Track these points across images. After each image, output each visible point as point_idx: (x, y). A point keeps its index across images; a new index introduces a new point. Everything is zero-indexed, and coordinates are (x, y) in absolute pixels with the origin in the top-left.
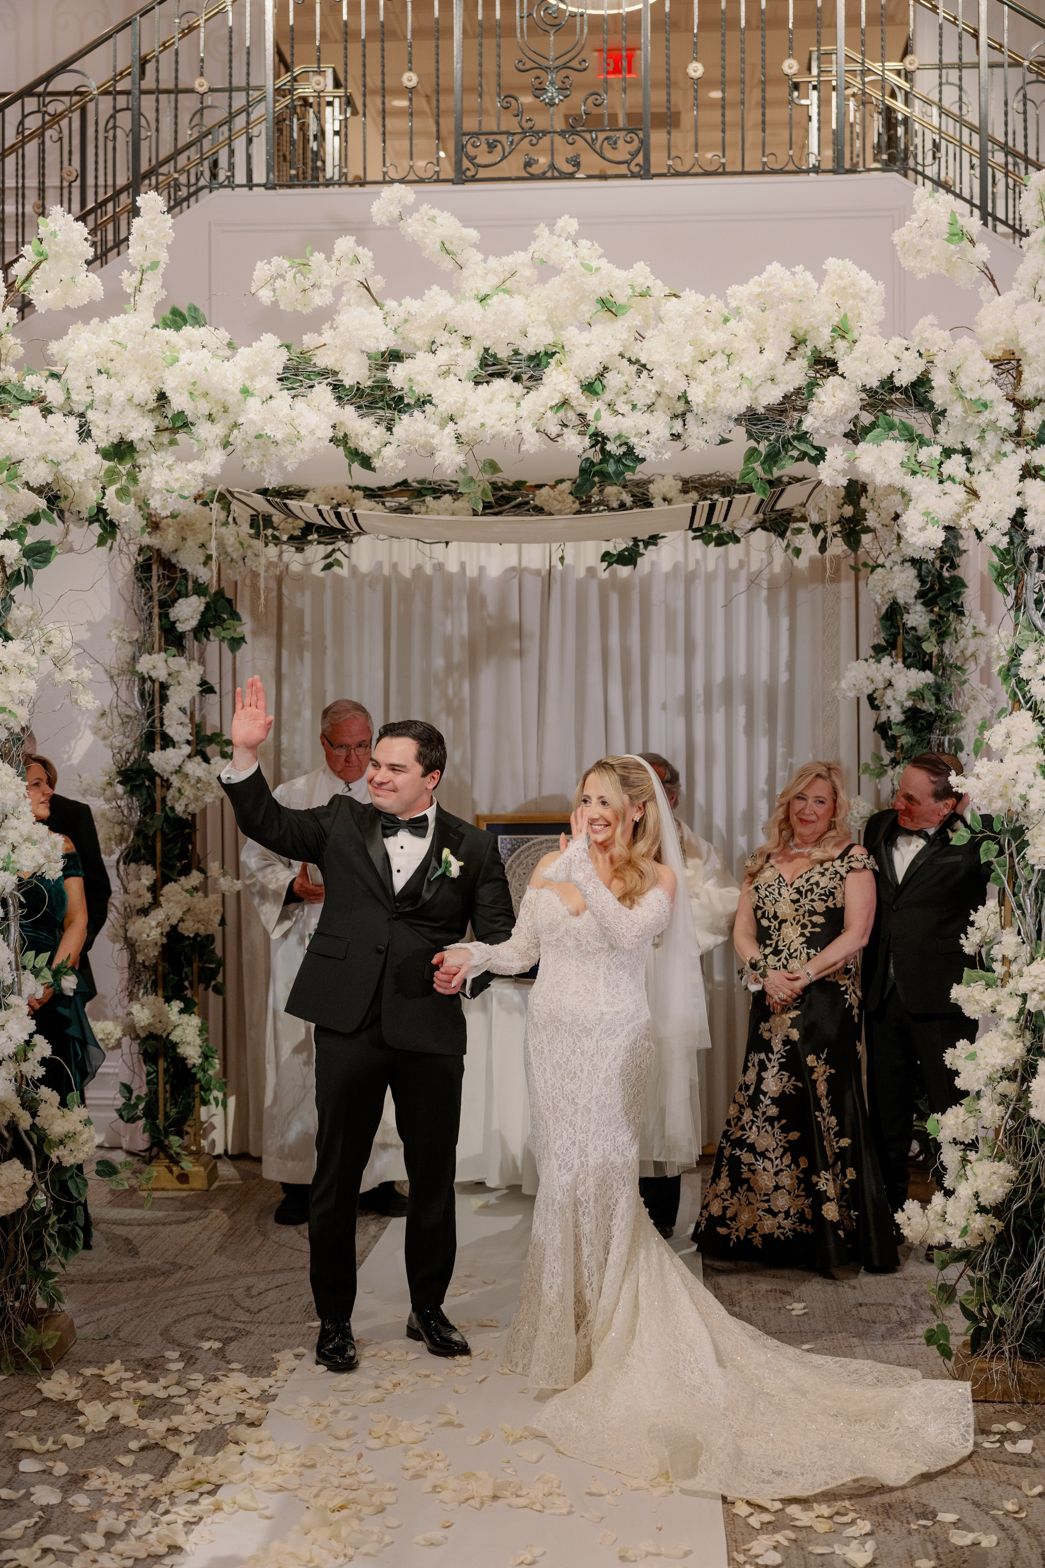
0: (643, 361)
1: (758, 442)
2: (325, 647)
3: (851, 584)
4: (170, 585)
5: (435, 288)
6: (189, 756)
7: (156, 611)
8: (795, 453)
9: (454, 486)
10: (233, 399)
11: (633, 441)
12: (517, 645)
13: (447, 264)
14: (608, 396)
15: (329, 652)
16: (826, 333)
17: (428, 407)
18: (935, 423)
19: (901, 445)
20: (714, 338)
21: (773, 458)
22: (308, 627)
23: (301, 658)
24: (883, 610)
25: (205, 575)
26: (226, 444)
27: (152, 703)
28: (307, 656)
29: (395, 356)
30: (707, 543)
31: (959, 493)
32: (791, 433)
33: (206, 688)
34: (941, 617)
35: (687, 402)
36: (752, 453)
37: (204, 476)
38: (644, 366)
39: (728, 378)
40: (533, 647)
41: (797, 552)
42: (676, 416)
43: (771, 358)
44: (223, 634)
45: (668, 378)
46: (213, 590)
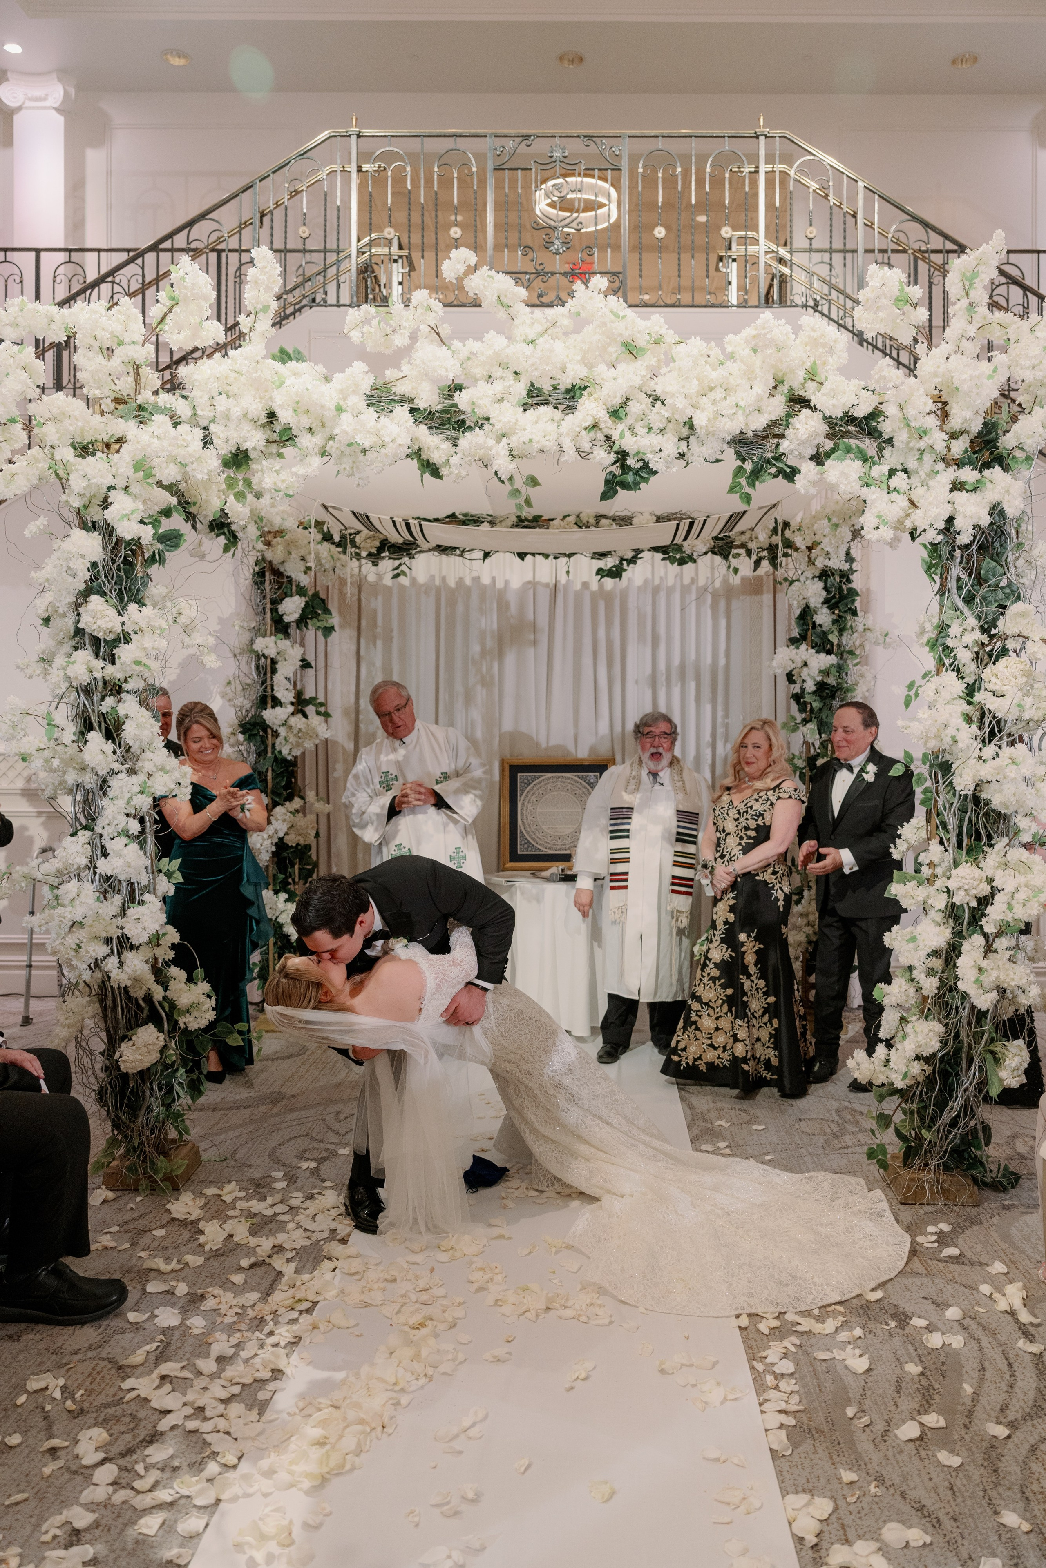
0: (658, 393)
1: (743, 460)
2: (391, 638)
3: (771, 596)
4: (279, 588)
5: (492, 332)
6: (293, 714)
7: (268, 606)
8: (773, 470)
9: (490, 518)
10: (331, 413)
11: (649, 457)
12: (532, 637)
13: (502, 314)
14: (629, 421)
15: (395, 641)
16: (801, 374)
17: (487, 427)
18: (881, 449)
19: (859, 463)
20: (715, 376)
21: (756, 475)
22: (380, 622)
23: (375, 644)
24: (798, 612)
25: (305, 580)
26: (323, 453)
27: (265, 674)
28: (379, 643)
29: (459, 388)
30: (672, 563)
31: (902, 502)
32: (769, 455)
33: (305, 665)
34: (839, 616)
35: (692, 427)
36: (739, 470)
37: (306, 478)
38: (657, 399)
39: (726, 407)
40: (544, 638)
41: (736, 570)
42: (681, 439)
43: (759, 391)
44: (319, 624)
45: (679, 405)
46: (311, 592)
